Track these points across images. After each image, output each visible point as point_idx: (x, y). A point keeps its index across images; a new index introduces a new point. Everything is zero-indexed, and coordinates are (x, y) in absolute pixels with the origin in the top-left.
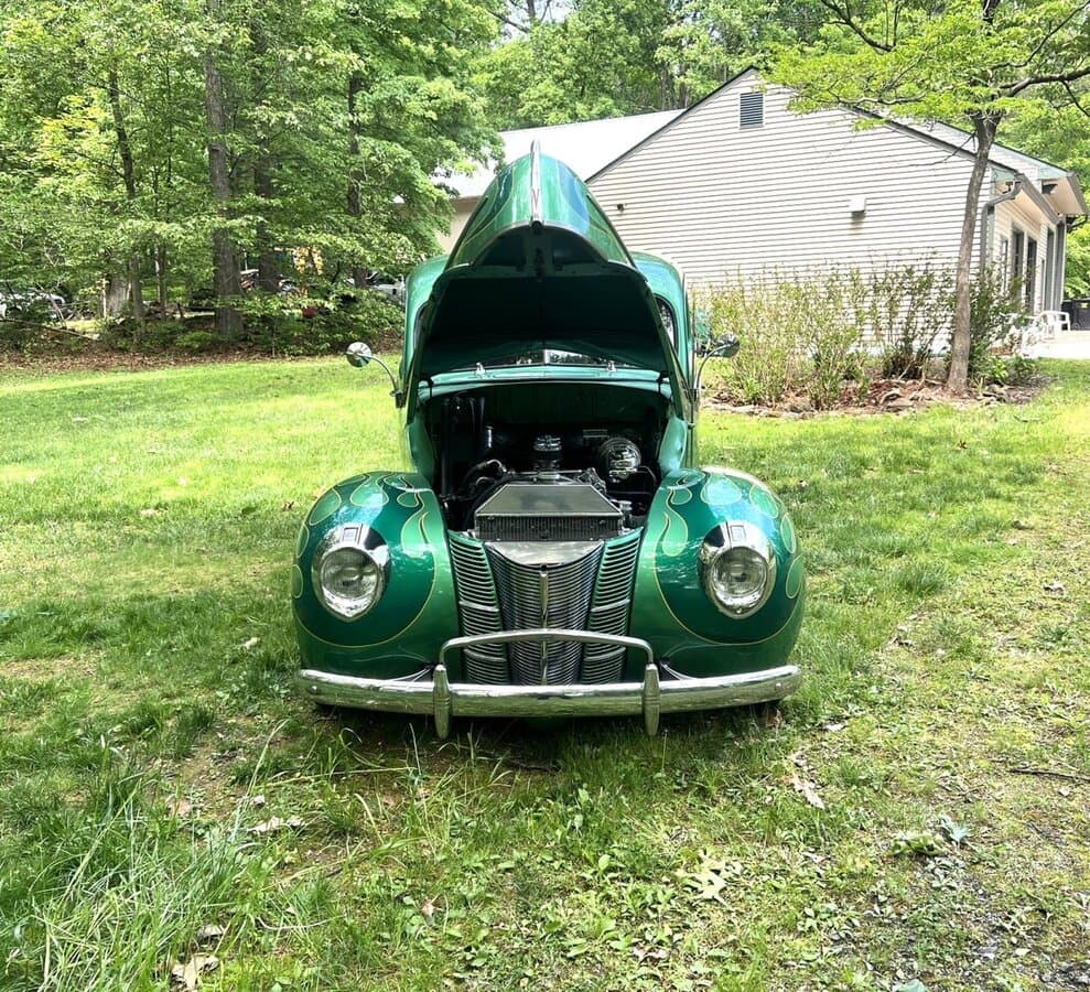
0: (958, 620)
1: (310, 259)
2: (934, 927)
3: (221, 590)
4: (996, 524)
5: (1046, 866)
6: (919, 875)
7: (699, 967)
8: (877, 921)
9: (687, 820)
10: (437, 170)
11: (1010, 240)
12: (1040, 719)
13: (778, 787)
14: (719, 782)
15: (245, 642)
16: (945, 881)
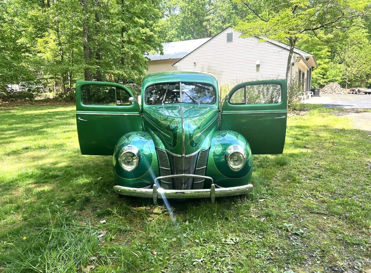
0: (292, 172)
1: (111, 76)
2: (294, 256)
3: (90, 164)
4: (300, 147)
5: (323, 238)
6: (288, 241)
7: (230, 267)
8: (278, 254)
9: (223, 226)
10: (145, 53)
11: (298, 72)
12: (317, 199)
13: (247, 217)
14: (231, 216)
15: (98, 178)
16: (295, 243)
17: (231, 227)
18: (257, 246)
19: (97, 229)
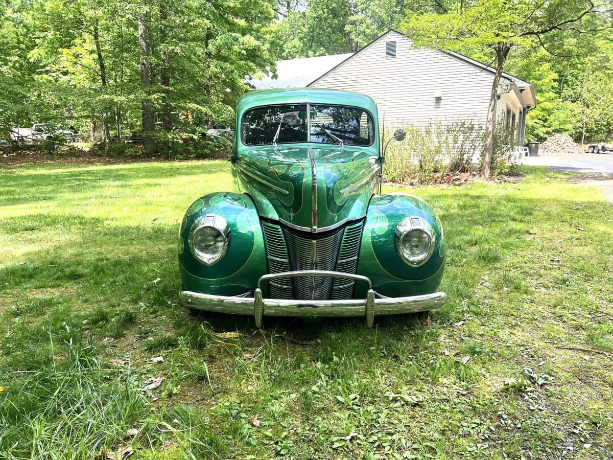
1: (187, 116)
2: (536, 432)
4: (519, 232)
5: (589, 398)
6: (521, 403)
7: (408, 454)
8: (504, 429)
9: (389, 372)
10: (246, 76)
11: (505, 113)
12: (565, 322)
13: (435, 355)
14: (403, 352)
15: (154, 280)
16: (536, 406)
17: (405, 372)
18: (460, 412)
19: (145, 374)
